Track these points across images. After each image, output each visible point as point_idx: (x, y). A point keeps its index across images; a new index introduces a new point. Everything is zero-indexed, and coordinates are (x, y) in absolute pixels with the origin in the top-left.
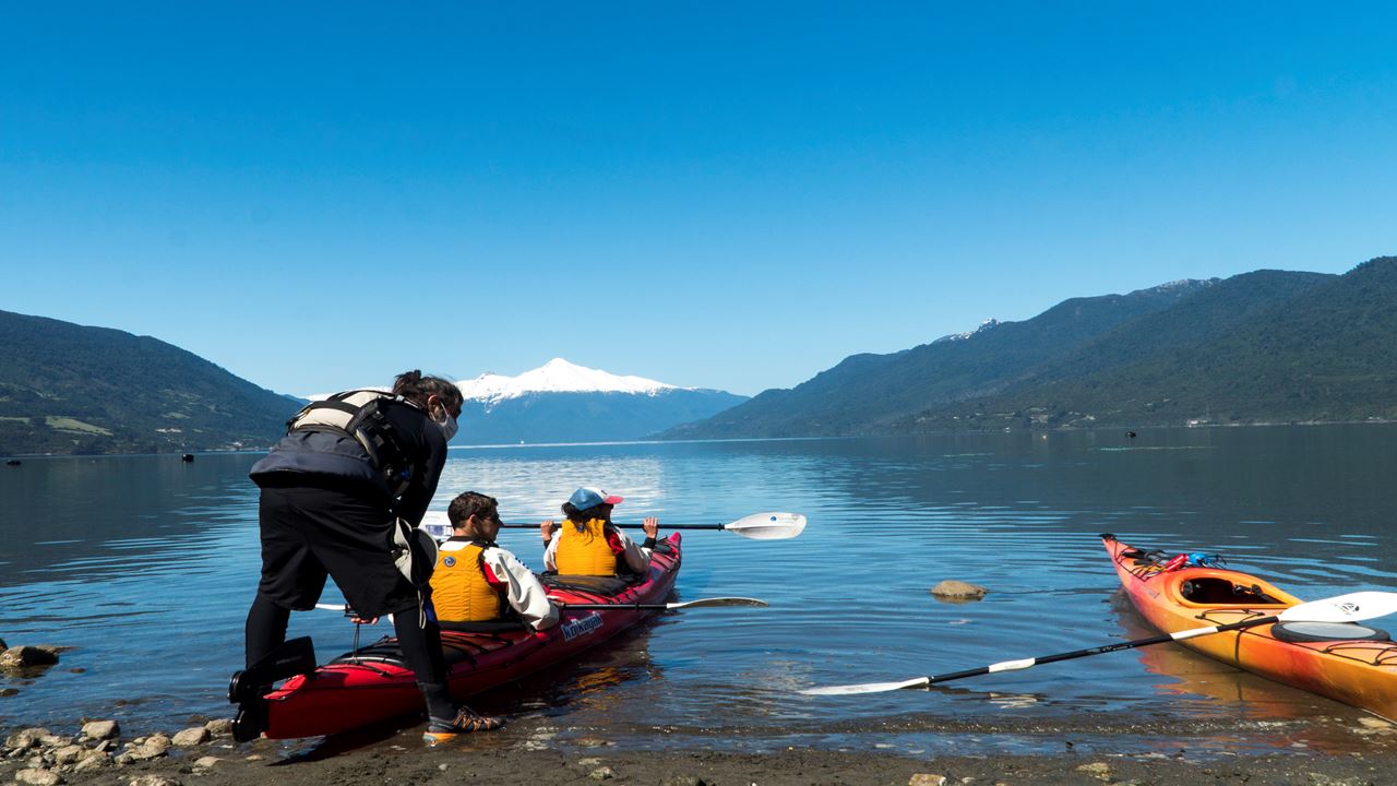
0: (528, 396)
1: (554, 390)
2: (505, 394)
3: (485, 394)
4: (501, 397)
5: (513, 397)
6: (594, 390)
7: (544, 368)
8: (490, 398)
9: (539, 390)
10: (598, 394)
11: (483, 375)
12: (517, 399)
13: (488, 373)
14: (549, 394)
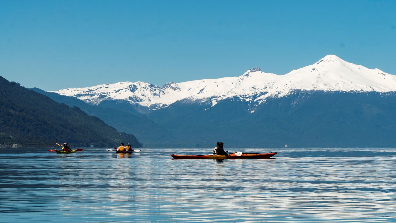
0: (297, 95)
1: (325, 88)
2: (272, 92)
3: (249, 92)
4: (267, 96)
5: (280, 96)
6: (370, 90)
7: (315, 65)
8: (255, 97)
9: (309, 89)
10: (374, 95)
11: (249, 71)
12: (284, 97)
13: (254, 70)
14: (320, 94)
